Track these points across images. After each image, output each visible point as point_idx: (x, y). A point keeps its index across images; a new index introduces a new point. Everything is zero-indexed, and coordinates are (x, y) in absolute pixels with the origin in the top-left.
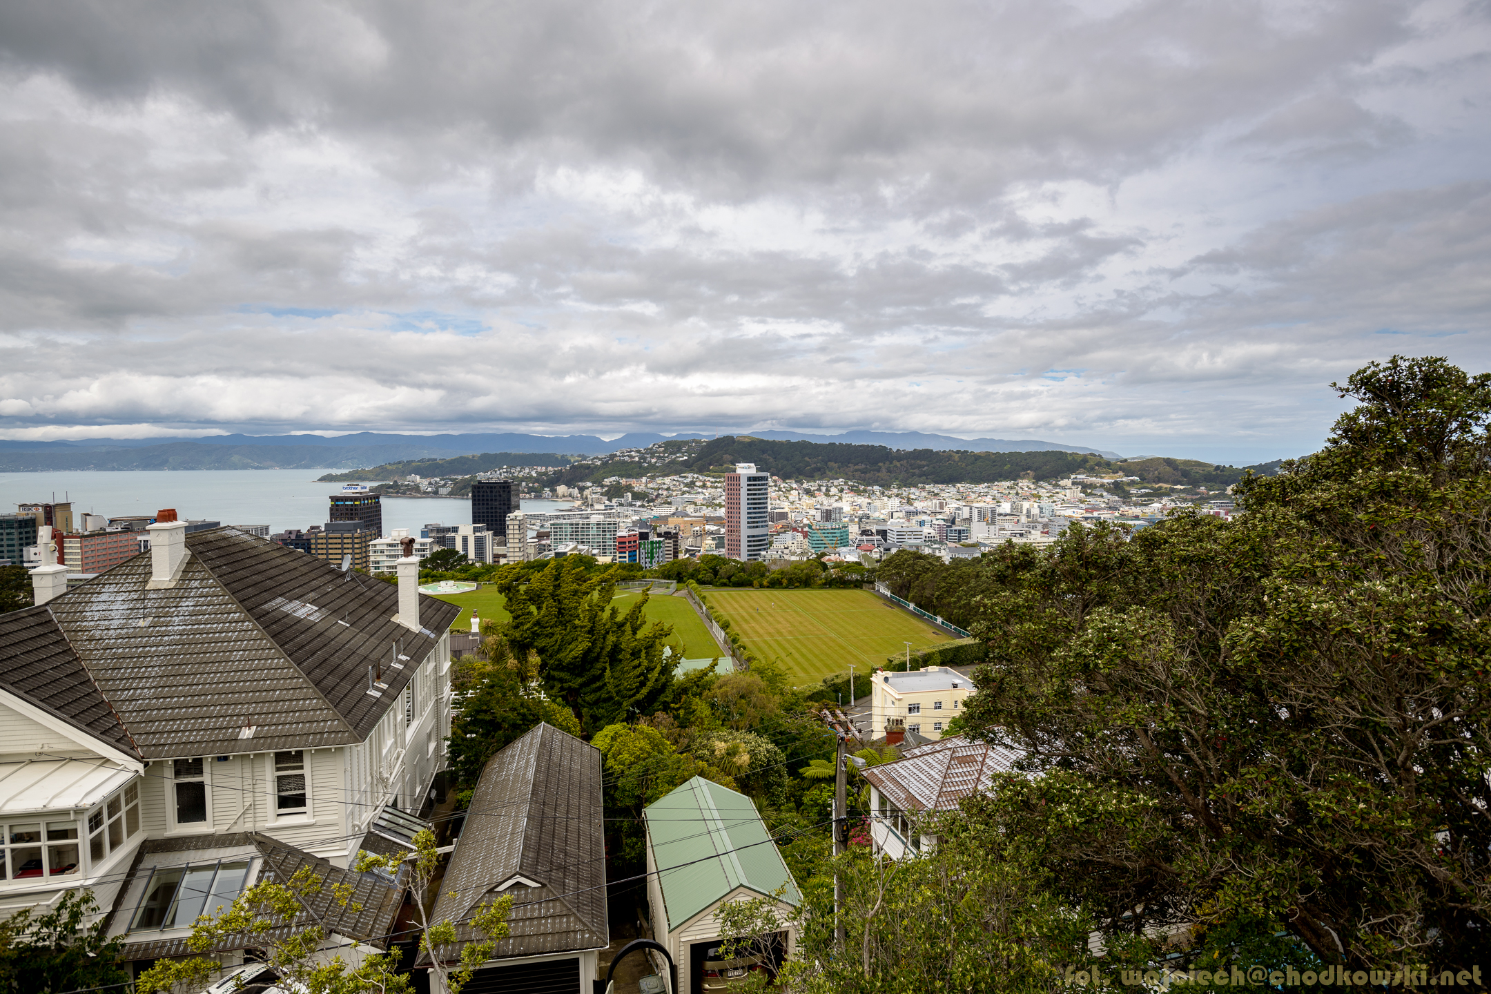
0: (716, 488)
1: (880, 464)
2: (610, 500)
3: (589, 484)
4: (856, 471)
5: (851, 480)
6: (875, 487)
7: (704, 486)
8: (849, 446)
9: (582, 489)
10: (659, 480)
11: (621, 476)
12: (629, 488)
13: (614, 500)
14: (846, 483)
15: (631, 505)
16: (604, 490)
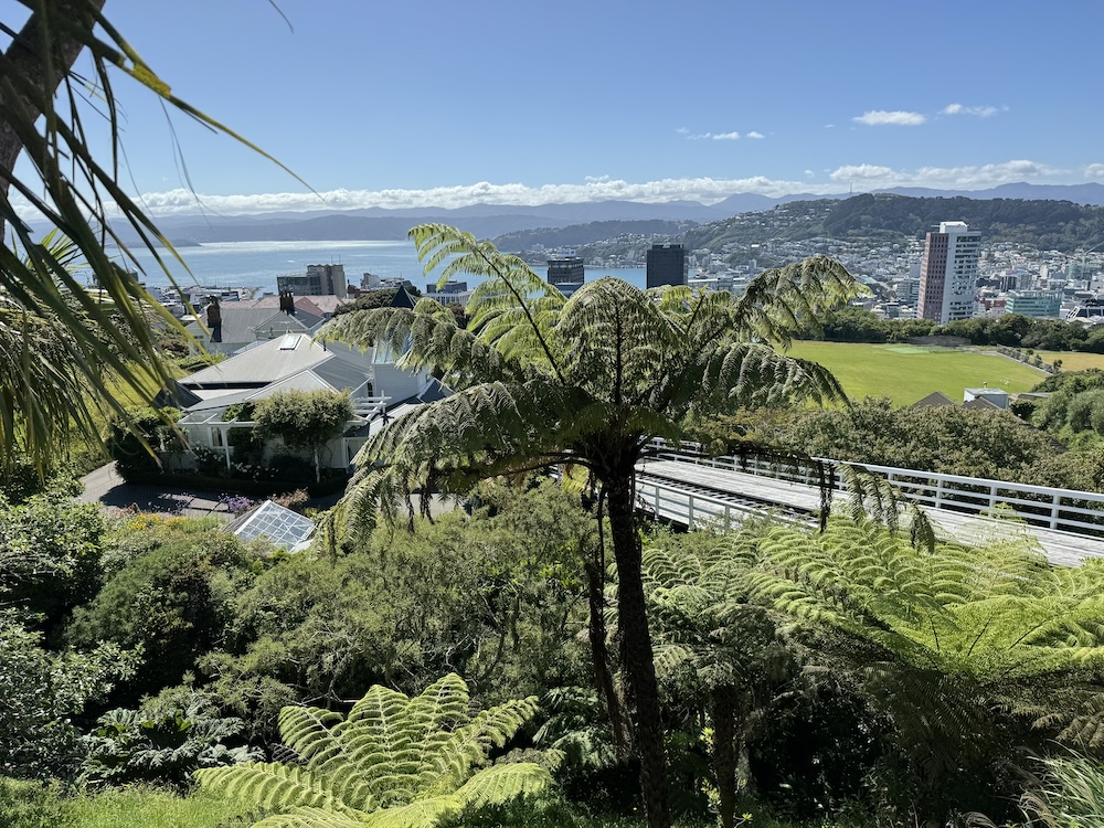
0: (853, 252)
1: (1062, 224)
4: (1028, 231)
5: (1021, 243)
6: (1053, 252)
7: (839, 251)
8: (1019, 201)
9: (700, 257)
14: (1015, 247)
16: (725, 257)
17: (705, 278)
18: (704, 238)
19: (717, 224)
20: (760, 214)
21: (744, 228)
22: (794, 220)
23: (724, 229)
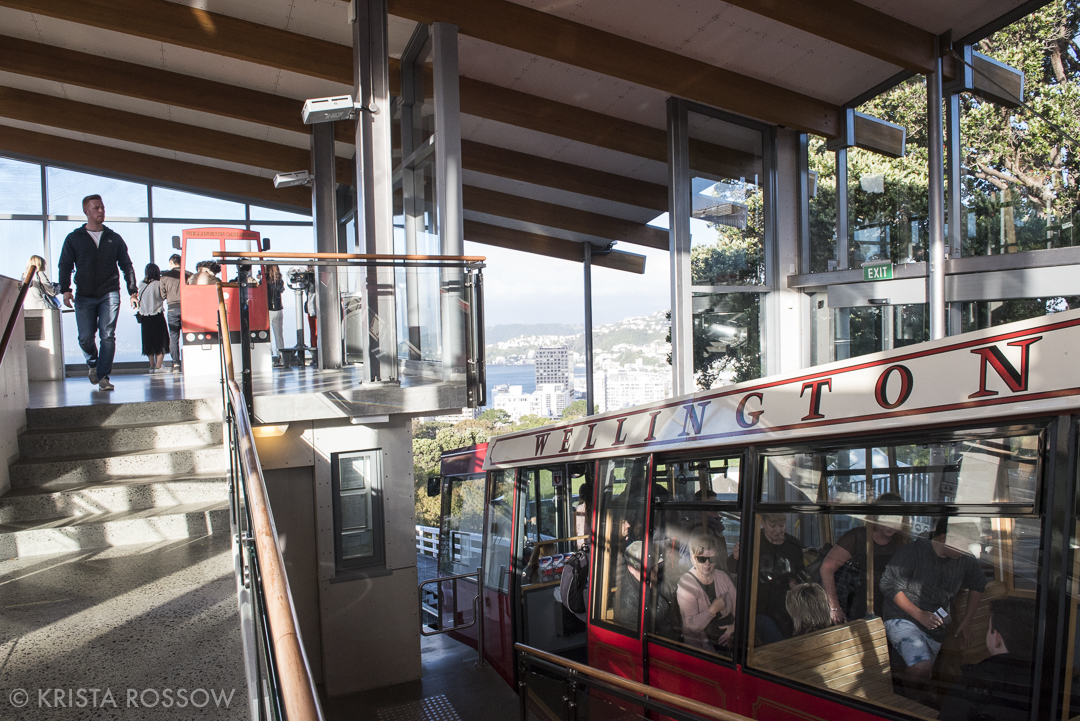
2: (622, 365)
11: (629, 343)
15: (642, 370)
16: (615, 356)
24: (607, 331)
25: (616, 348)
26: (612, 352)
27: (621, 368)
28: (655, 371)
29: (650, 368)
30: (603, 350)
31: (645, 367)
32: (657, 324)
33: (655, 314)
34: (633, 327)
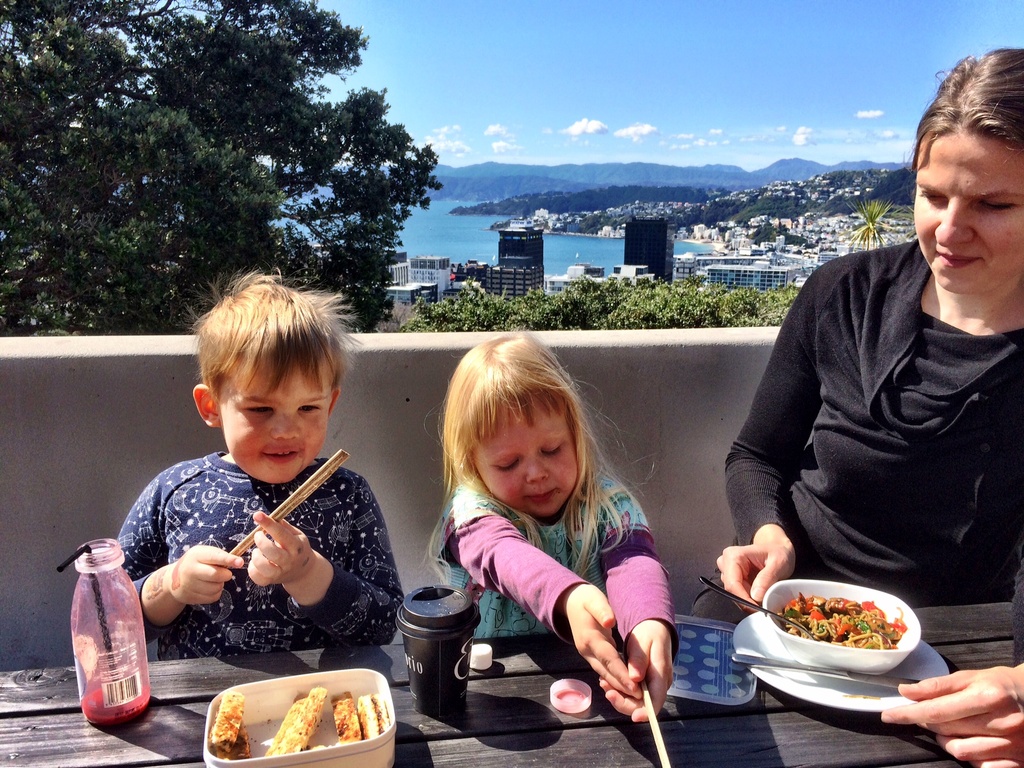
3: (731, 224)
9: (723, 230)
10: (822, 222)
12: (783, 229)
13: (762, 244)
15: (784, 250)
16: (751, 232)
17: (725, 255)
18: (730, 209)
19: (747, 194)
20: (796, 185)
21: (777, 199)
22: (834, 192)
23: (753, 200)
24: (745, 200)
25: (753, 221)
26: (748, 227)
27: (755, 247)
28: (799, 252)
29: (795, 248)
30: (739, 223)
31: (789, 247)
32: (812, 192)
33: (812, 178)
34: (779, 193)
